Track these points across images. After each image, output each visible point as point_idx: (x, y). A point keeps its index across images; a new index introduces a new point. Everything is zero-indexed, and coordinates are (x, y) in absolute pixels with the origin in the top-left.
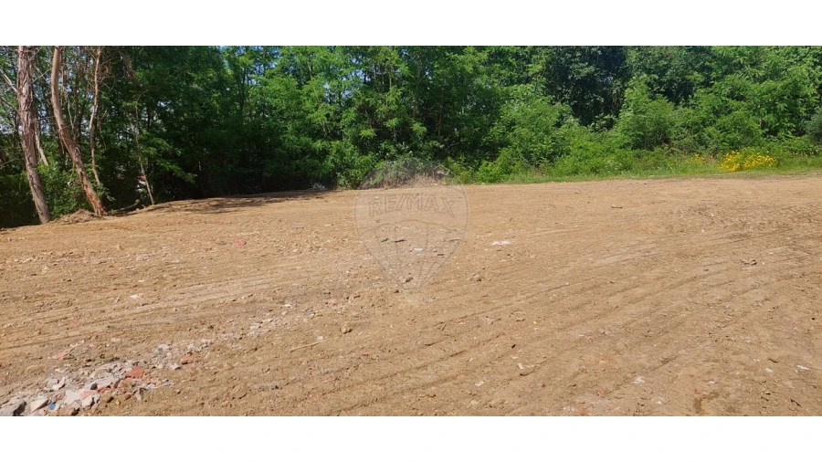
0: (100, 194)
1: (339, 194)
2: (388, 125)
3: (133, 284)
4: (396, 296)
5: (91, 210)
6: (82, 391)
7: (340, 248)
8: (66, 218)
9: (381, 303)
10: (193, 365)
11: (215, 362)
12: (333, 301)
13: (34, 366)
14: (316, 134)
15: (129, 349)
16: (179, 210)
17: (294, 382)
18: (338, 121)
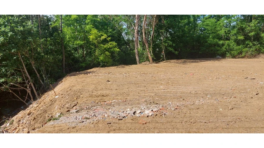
0: (152, 57)
1: (226, 60)
2: (250, 35)
3: (160, 83)
4: (251, 99)
5: (149, 61)
6: (149, 111)
7: (227, 79)
8: (143, 63)
9: (244, 101)
10: (179, 110)
11: (185, 110)
12: (225, 97)
13: (138, 102)
14: (220, 39)
15: (161, 102)
16: (173, 63)
17: (212, 122)
18: (229, 34)
